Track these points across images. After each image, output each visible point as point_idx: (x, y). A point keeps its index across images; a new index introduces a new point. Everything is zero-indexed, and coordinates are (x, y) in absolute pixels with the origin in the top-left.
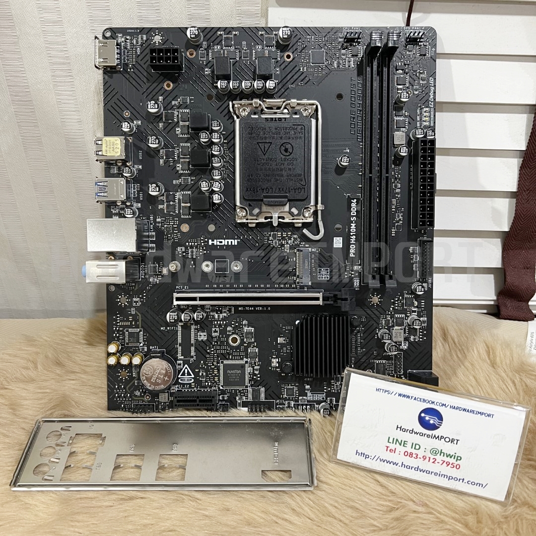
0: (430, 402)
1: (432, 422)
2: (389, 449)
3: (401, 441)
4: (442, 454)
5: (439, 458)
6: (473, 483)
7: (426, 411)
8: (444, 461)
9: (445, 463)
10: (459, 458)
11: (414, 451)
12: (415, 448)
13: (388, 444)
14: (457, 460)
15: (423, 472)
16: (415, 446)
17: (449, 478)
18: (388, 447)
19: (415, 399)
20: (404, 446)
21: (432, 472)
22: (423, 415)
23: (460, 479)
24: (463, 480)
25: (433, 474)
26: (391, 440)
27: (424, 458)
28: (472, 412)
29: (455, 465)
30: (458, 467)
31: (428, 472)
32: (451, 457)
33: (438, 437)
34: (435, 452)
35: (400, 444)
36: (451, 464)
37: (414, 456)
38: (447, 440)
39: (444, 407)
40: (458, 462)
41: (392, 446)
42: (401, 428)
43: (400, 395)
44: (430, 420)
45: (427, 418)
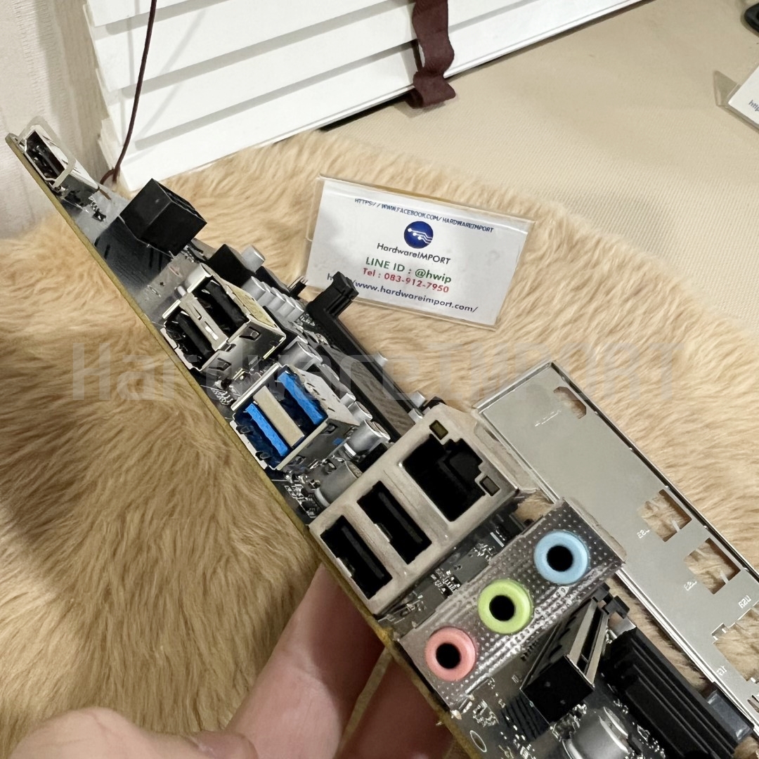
0: (420, 215)
1: (420, 238)
2: (367, 271)
3: (382, 262)
4: (429, 275)
5: (425, 280)
6: (462, 308)
7: (414, 226)
8: (431, 284)
9: (431, 286)
10: (448, 280)
11: (396, 273)
12: (398, 270)
13: (366, 266)
14: (446, 281)
15: (406, 296)
16: (399, 267)
17: (436, 302)
18: (365, 269)
19: (402, 211)
20: (385, 267)
21: (416, 297)
22: (410, 230)
23: (447, 304)
24: (451, 304)
25: (417, 298)
26: (370, 261)
27: (408, 280)
28: (469, 225)
29: (443, 288)
30: (446, 290)
31: (411, 296)
32: (439, 279)
33: (426, 256)
34: (420, 273)
35: (381, 266)
36: (438, 285)
37: (397, 278)
38: (436, 259)
39: (435, 220)
40: (447, 284)
41: (371, 268)
42: (382, 246)
43: (384, 206)
44: (417, 236)
45: (415, 234)
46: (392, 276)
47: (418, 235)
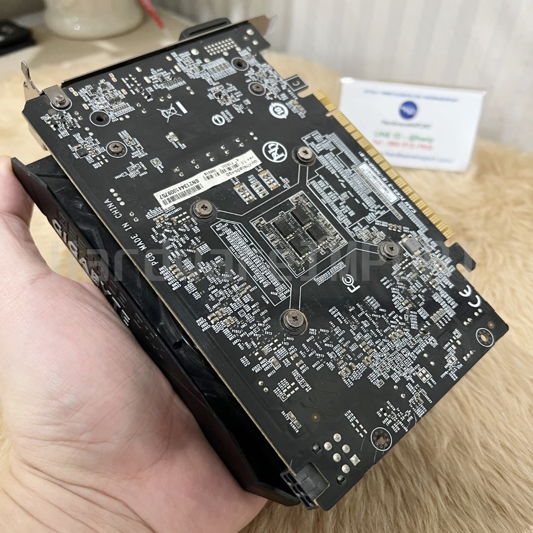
0: (408, 96)
5: (417, 142)
6: (443, 160)
10: (431, 140)
11: (395, 141)
12: (396, 138)
16: (397, 135)
19: (395, 95)
22: (403, 109)
27: (404, 145)
28: (442, 99)
29: (427, 147)
32: (424, 140)
33: (414, 125)
34: (413, 138)
36: (424, 146)
41: (378, 139)
46: (392, 144)
47: (408, 110)
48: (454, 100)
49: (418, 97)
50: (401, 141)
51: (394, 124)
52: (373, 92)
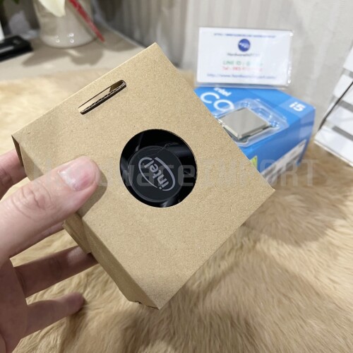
0: (243, 36)
6: (269, 78)
11: (237, 66)
16: (239, 63)
19: (235, 36)
22: (240, 44)
27: (243, 69)
33: (249, 55)
37: (238, 69)
41: (226, 66)
46: (236, 69)
47: (244, 46)
48: (273, 37)
49: (250, 36)
50: (241, 66)
51: (236, 55)
52: (220, 34)
